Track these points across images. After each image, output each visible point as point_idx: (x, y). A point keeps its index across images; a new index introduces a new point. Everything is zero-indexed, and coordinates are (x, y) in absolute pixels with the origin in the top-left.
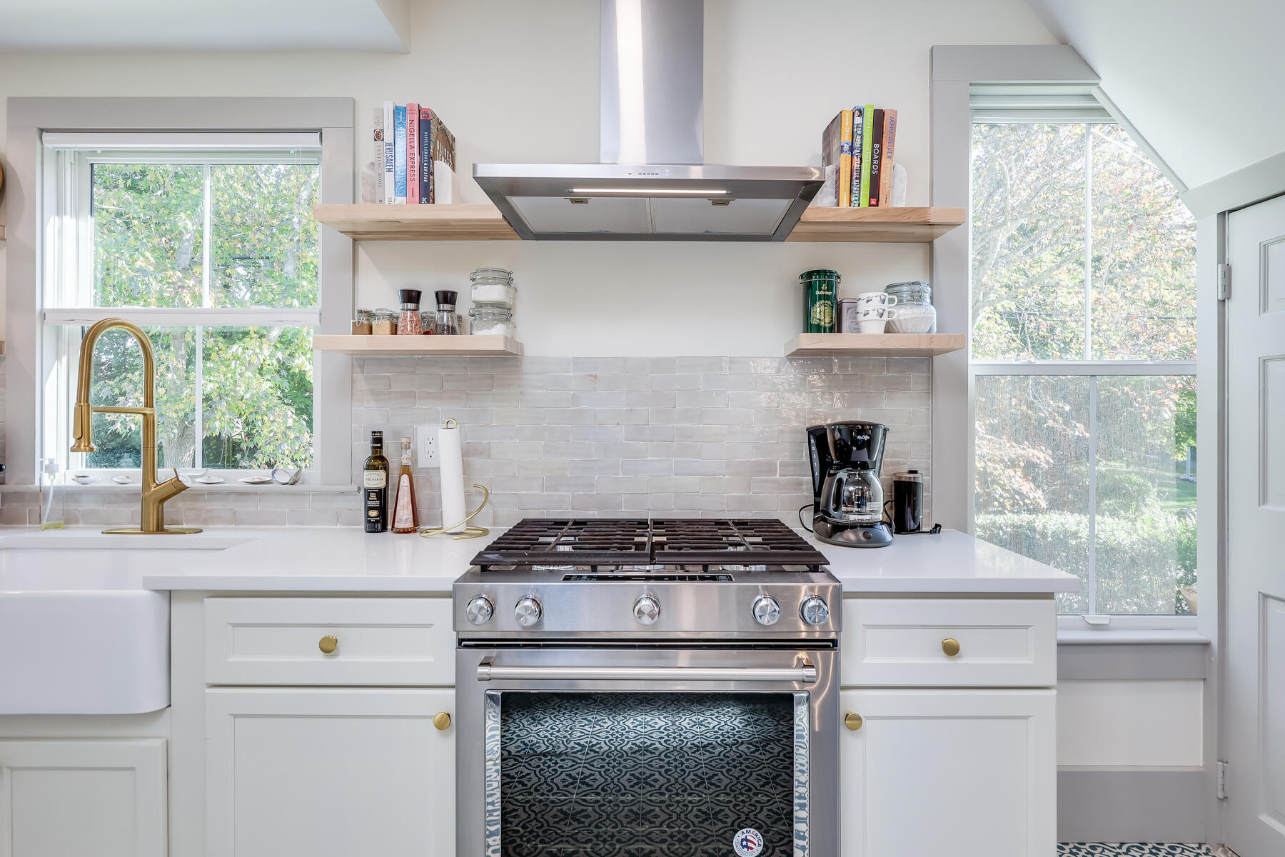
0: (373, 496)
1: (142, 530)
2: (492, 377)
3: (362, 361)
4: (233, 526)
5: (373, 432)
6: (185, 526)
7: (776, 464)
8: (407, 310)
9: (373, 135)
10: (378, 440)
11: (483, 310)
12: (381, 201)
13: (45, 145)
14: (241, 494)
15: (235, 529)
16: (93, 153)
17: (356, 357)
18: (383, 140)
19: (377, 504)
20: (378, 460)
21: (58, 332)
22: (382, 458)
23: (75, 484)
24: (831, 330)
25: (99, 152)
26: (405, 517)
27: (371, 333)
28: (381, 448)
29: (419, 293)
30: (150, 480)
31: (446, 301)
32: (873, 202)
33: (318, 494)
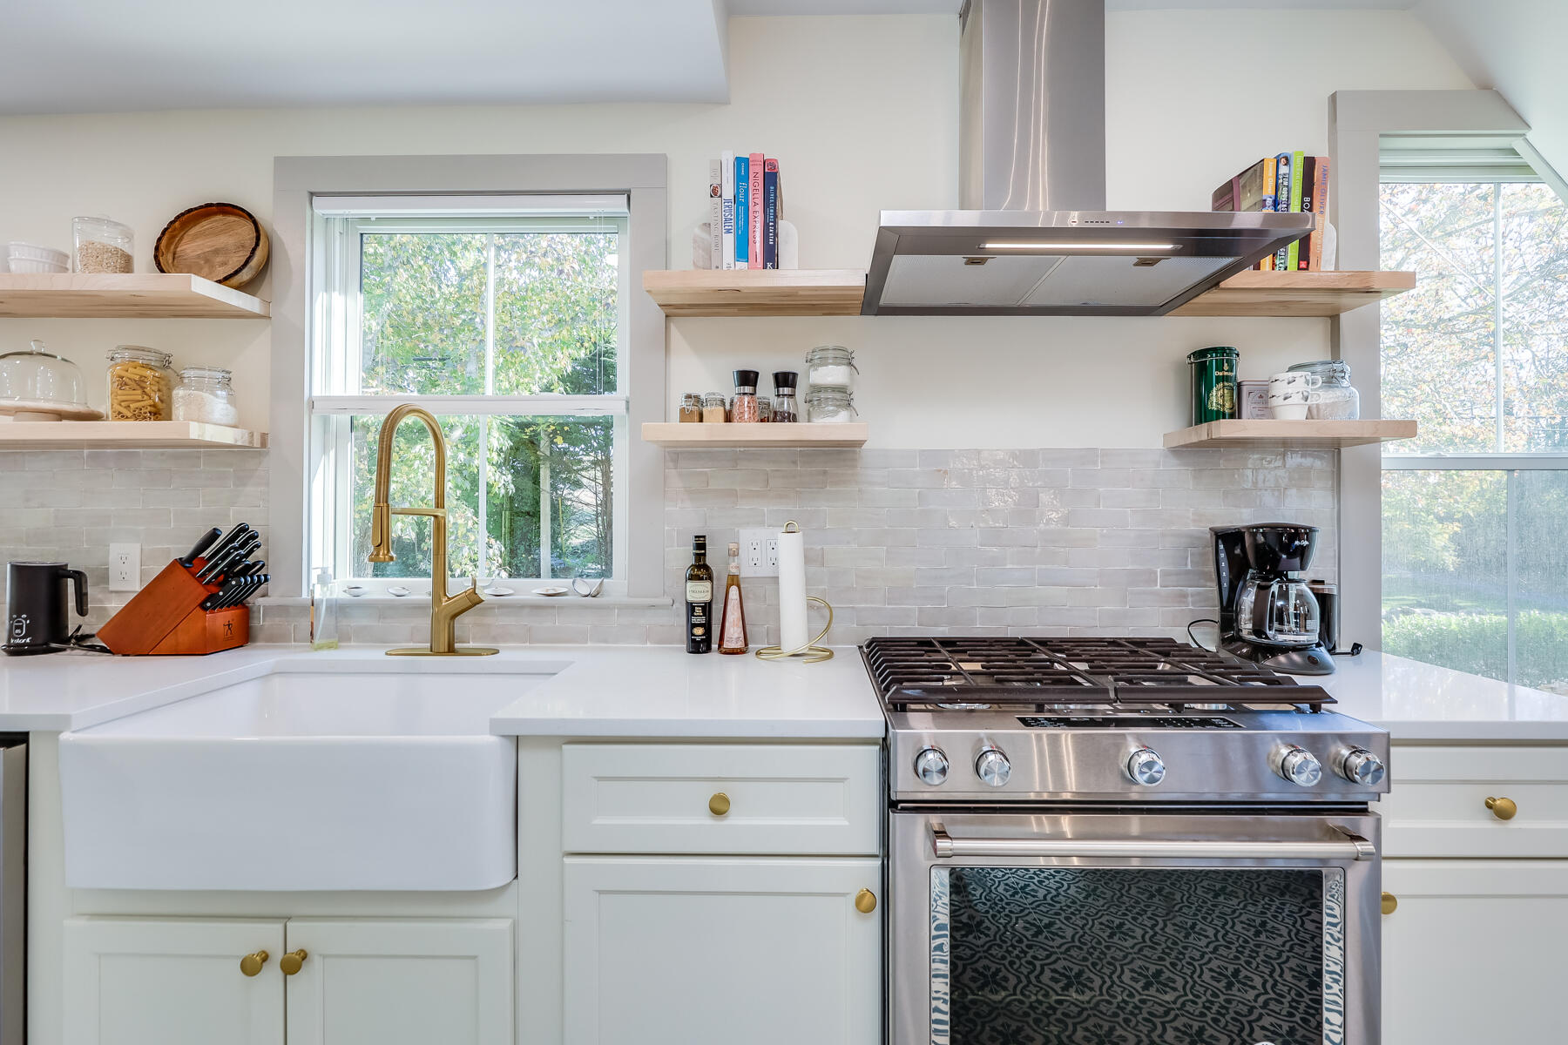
0: (698, 611)
1: (431, 651)
2: (825, 472)
3: (678, 454)
4: (528, 644)
5: (696, 537)
6: (471, 645)
7: (1156, 573)
8: (744, 394)
9: (709, 191)
10: (700, 545)
11: (823, 395)
12: (717, 267)
13: (315, 211)
14: (535, 608)
15: (530, 648)
16: (366, 220)
17: (669, 449)
18: (721, 196)
19: (702, 620)
20: (701, 570)
21: (326, 421)
22: (706, 568)
23: (347, 596)
24: (1232, 416)
25: (373, 219)
26: (736, 635)
27: (701, 420)
28: (704, 555)
29: (757, 374)
30: (442, 593)
31: (786, 385)
32: (1303, 265)
33: (624, 608)
